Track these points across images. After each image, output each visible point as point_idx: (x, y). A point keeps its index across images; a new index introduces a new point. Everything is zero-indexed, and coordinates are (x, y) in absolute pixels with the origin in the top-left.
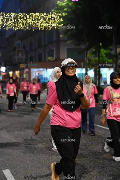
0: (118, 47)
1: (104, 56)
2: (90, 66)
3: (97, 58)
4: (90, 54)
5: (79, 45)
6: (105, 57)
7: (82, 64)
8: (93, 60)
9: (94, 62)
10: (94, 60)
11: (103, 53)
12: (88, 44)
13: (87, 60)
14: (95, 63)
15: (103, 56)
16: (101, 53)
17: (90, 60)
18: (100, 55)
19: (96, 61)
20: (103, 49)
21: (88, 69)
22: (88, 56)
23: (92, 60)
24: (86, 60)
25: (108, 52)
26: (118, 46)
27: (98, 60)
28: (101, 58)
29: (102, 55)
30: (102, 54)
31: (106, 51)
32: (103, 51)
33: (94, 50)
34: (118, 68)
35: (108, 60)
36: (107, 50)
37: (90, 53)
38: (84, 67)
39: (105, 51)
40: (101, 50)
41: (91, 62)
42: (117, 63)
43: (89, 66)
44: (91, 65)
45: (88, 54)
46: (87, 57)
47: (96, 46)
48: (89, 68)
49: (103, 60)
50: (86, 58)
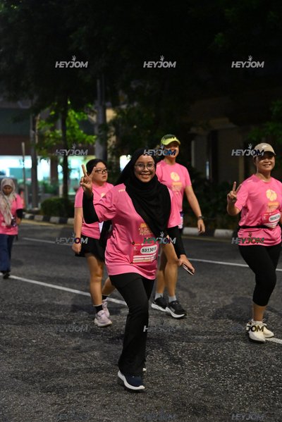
0: (109, 108)
1: (77, 127)
2: (44, 151)
3: (59, 132)
4: (43, 122)
5: (15, 99)
6: (79, 129)
7: (23, 144)
8: (51, 135)
9: (52, 140)
10: (54, 137)
11: (72, 120)
12: (36, 98)
13: (34, 138)
14: (55, 144)
15: (73, 127)
16: (69, 121)
17: (42, 137)
18: (67, 124)
19: (57, 139)
20: (73, 112)
21: (39, 157)
22: (37, 128)
23: (48, 137)
24: (32, 136)
25: (84, 117)
26: (109, 104)
27: (61, 135)
28: (68, 133)
29: (72, 125)
30: (70, 123)
31: (80, 115)
32: (74, 116)
33: (53, 113)
34: (109, 156)
35: (85, 136)
36: (82, 113)
37: (41, 119)
38: (27, 154)
39: (77, 116)
40: (69, 114)
41: (46, 141)
42: (107, 144)
43: (41, 149)
44: (46, 148)
45: (38, 123)
46: (34, 129)
47: (56, 104)
48: (39, 155)
49: (74, 136)
50: (32, 132)
